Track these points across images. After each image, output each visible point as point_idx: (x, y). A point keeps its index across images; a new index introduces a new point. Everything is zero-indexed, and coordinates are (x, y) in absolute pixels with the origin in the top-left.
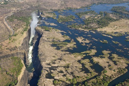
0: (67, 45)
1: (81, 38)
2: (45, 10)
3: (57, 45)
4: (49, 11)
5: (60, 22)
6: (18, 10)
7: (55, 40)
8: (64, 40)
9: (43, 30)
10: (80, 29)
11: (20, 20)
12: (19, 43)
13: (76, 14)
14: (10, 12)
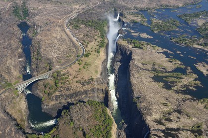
0: (181, 78)
1: (204, 66)
2: (126, 9)
3: (164, 79)
4: (132, 11)
5: (155, 32)
6: (83, 9)
7: (156, 67)
8: (174, 68)
9: (130, 46)
10: (195, 46)
11: (91, 26)
12: (96, 72)
13: (180, 17)
14: (71, 12)
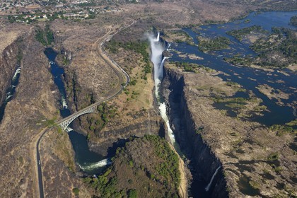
0: (246, 104)
1: (267, 88)
2: (167, 27)
3: (226, 105)
4: (174, 29)
5: (205, 52)
6: (117, 29)
7: (214, 92)
8: (234, 92)
9: (180, 70)
10: (252, 66)
11: (131, 49)
12: (148, 101)
13: (228, 34)
14: (104, 33)
